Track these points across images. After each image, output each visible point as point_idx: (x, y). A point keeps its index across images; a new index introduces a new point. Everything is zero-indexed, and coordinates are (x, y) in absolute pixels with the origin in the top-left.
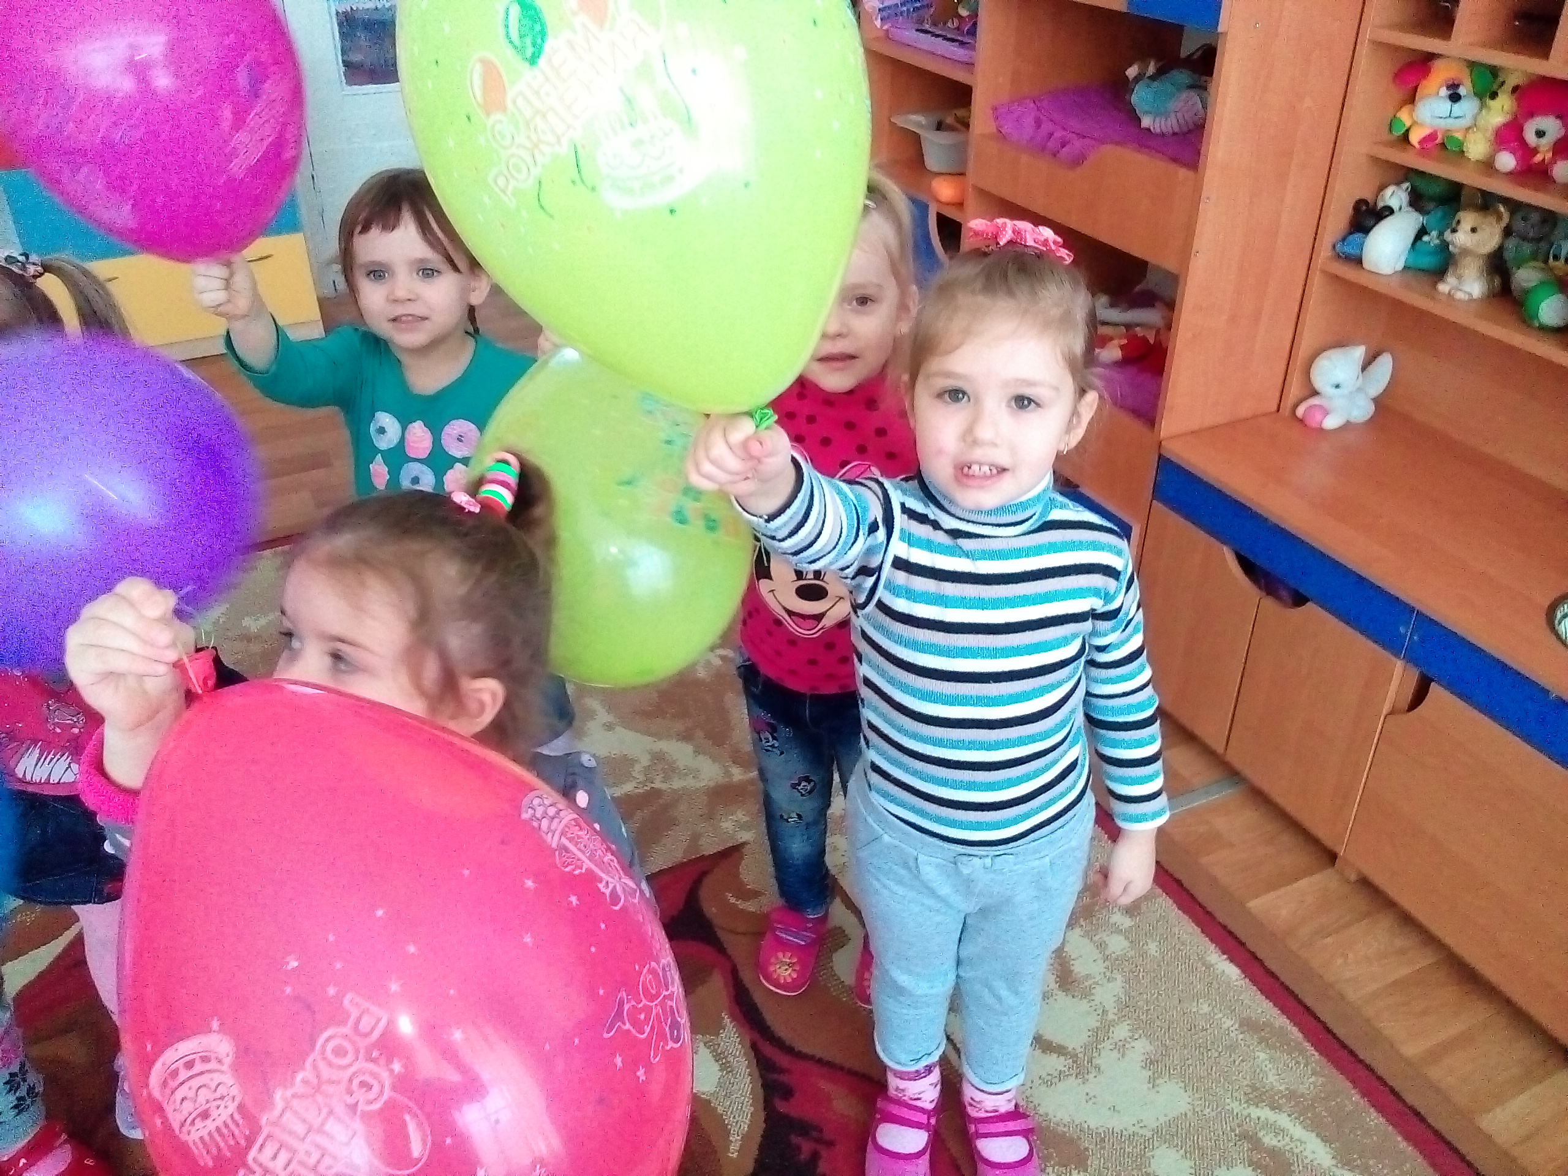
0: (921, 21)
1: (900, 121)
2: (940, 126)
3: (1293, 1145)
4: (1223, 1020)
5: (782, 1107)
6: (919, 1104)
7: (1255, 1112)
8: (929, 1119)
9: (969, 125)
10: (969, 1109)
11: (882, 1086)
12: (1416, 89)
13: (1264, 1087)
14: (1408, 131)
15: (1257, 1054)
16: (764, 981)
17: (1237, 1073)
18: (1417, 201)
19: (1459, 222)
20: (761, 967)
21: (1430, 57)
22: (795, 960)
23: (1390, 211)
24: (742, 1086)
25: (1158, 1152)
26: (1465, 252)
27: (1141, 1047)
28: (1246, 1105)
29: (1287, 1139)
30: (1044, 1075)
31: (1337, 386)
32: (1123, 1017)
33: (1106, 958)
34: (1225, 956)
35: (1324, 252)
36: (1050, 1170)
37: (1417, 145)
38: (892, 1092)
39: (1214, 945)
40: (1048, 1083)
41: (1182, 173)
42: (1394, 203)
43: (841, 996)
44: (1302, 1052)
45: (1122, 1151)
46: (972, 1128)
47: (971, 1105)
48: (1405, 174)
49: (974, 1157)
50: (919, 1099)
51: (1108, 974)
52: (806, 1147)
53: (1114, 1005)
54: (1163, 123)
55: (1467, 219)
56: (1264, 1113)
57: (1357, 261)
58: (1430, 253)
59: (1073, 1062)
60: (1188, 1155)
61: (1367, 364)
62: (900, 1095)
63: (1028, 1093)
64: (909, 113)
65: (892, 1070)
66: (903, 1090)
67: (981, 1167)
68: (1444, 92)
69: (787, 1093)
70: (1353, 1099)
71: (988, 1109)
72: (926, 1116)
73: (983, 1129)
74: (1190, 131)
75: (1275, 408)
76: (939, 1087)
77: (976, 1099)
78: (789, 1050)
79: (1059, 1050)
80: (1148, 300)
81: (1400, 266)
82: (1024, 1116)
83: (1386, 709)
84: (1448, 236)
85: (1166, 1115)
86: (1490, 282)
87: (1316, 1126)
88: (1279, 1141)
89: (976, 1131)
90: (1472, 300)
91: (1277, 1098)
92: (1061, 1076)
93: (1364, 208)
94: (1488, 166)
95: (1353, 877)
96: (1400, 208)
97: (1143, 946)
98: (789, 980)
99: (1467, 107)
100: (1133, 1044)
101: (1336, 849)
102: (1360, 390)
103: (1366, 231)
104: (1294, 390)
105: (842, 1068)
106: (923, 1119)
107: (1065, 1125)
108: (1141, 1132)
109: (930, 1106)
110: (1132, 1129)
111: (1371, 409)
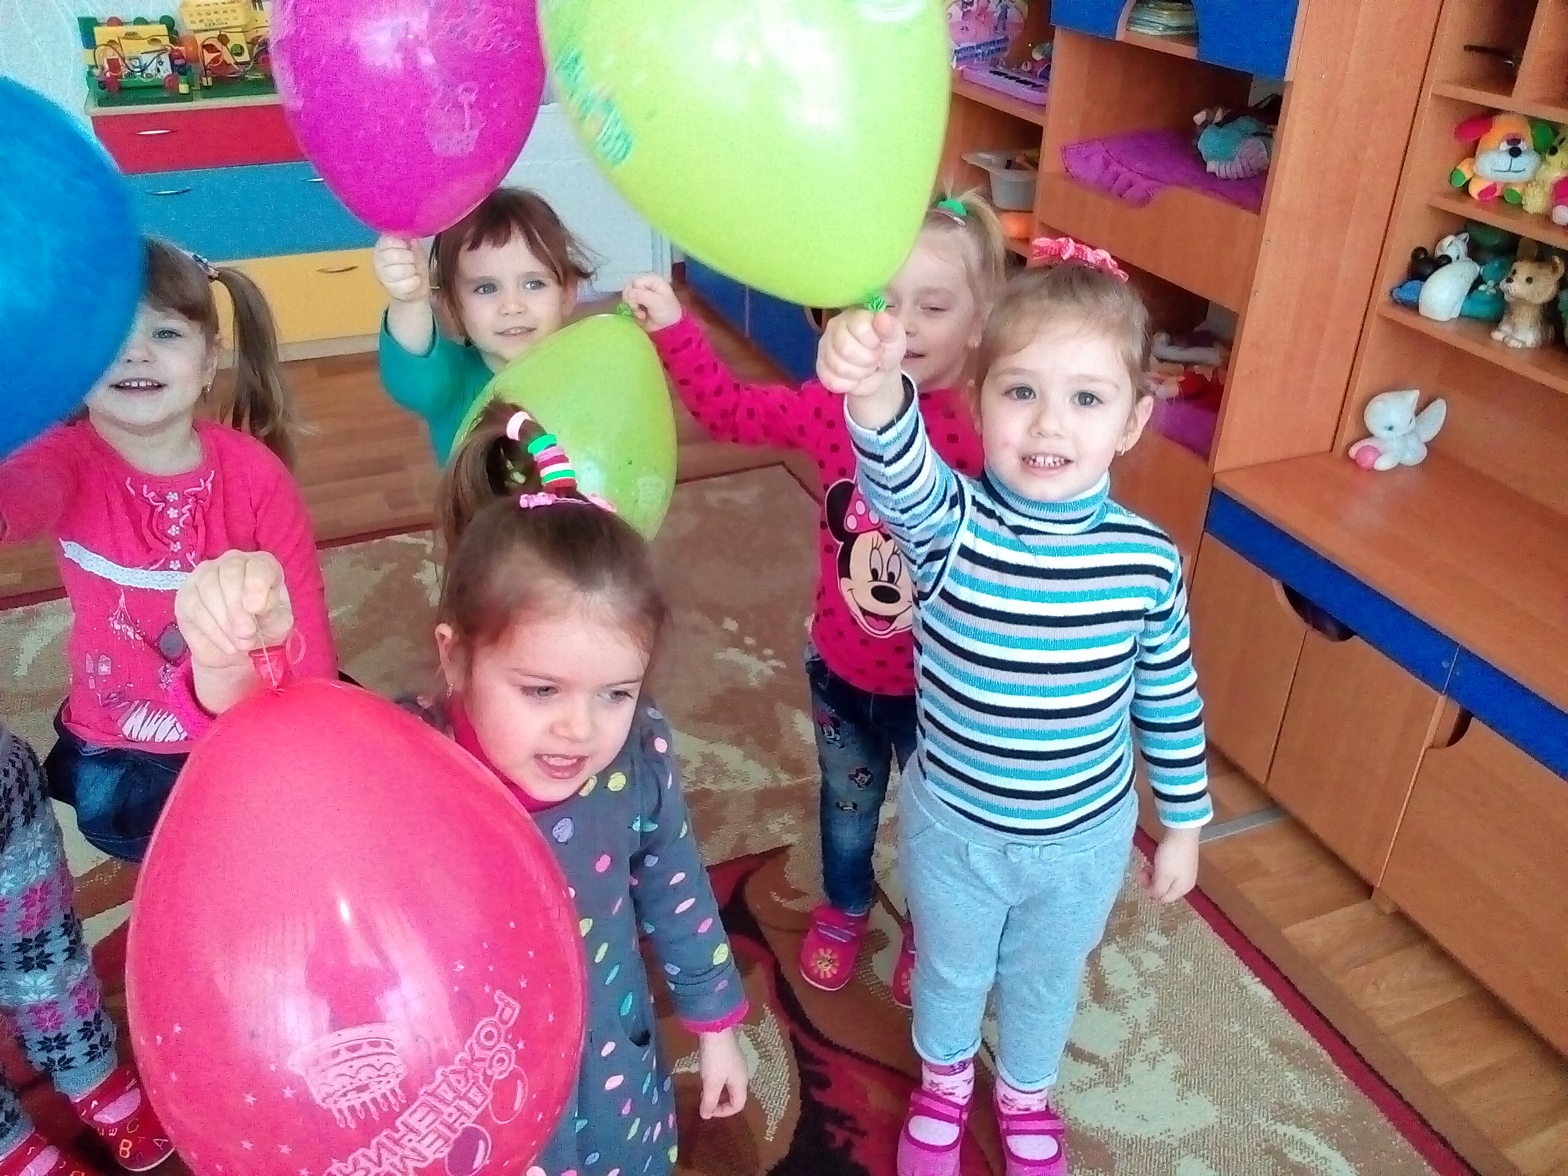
0: (995, 63)
1: (971, 159)
2: (1009, 165)
3: (1318, 1163)
4: (1253, 1040)
5: (817, 1095)
6: (950, 1098)
7: (1281, 1129)
8: (961, 1114)
9: (1038, 165)
10: (1001, 1106)
11: (916, 1081)
12: (1477, 142)
13: (1292, 1106)
14: (1468, 182)
15: (1287, 1073)
16: (805, 976)
17: (1265, 1091)
18: (1474, 252)
19: (1514, 272)
20: (800, 962)
21: (1491, 113)
22: (835, 957)
23: (1448, 260)
24: (780, 1075)
25: (1184, 1162)
26: (1521, 301)
27: (1172, 1060)
28: (1273, 1121)
29: (1313, 1157)
30: (1075, 1082)
31: (1391, 428)
32: (1154, 1031)
33: (1141, 975)
34: (1258, 979)
35: (1382, 296)
36: (1077, 1172)
37: (1476, 197)
38: (926, 1086)
39: (1248, 967)
40: (1080, 1090)
41: (1245, 216)
42: (1452, 252)
43: (880, 995)
44: (1330, 1073)
45: (1149, 1157)
46: (1004, 1125)
47: (1003, 1102)
48: (1464, 225)
49: (1004, 1154)
50: (951, 1094)
51: (1142, 989)
52: (840, 1137)
53: (1147, 1019)
54: (1228, 167)
55: (1523, 269)
56: (1292, 1130)
57: (1413, 307)
58: (1487, 302)
59: (1104, 1071)
60: (1214, 1165)
61: (1421, 408)
62: (934, 1089)
63: (1059, 1098)
64: (981, 151)
65: (927, 1063)
66: (937, 1085)
67: (1010, 1163)
68: (1505, 146)
69: (824, 1083)
70: (1378, 1121)
71: (1021, 1107)
72: (958, 1111)
73: (1016, 1125)
74: (1254, 177)
75: (1329, 448)
76: (972, 1083)
77: (1010, 1097)
78: (826, 1043)
79: (1091, 1059)
80: (1207, 340)
81: (1455, 315)
82: (1055, 1117)
83: (1427, 743)
84: (1504, 285)
85: (1193, 1126)
86: (1544, 331)
87: (1343, 1147)
88: (1304, 1158)
89: (1008, 1128)
90: (1524, 349)
91: (1304, 1117)
92: (1093, 1084)
93: (1422, 256)
94: (1546, 219)
95: (1388, 909)
96: (1458, 258)
97: (1177, 964)
98: (829, 976)
99: (1527, 162)
100: (1163, 1057)
101: (1373, 883)
102: (1413, 432)
103: (1424, 278)
104: (1349, 431)
105: (877, 1063)
106: (955, 1113)
107: (1094, 1130)
108: (1168, 1141)
109: (964, 1102)
110: (1158, 1138)
111: (1423, 452)
